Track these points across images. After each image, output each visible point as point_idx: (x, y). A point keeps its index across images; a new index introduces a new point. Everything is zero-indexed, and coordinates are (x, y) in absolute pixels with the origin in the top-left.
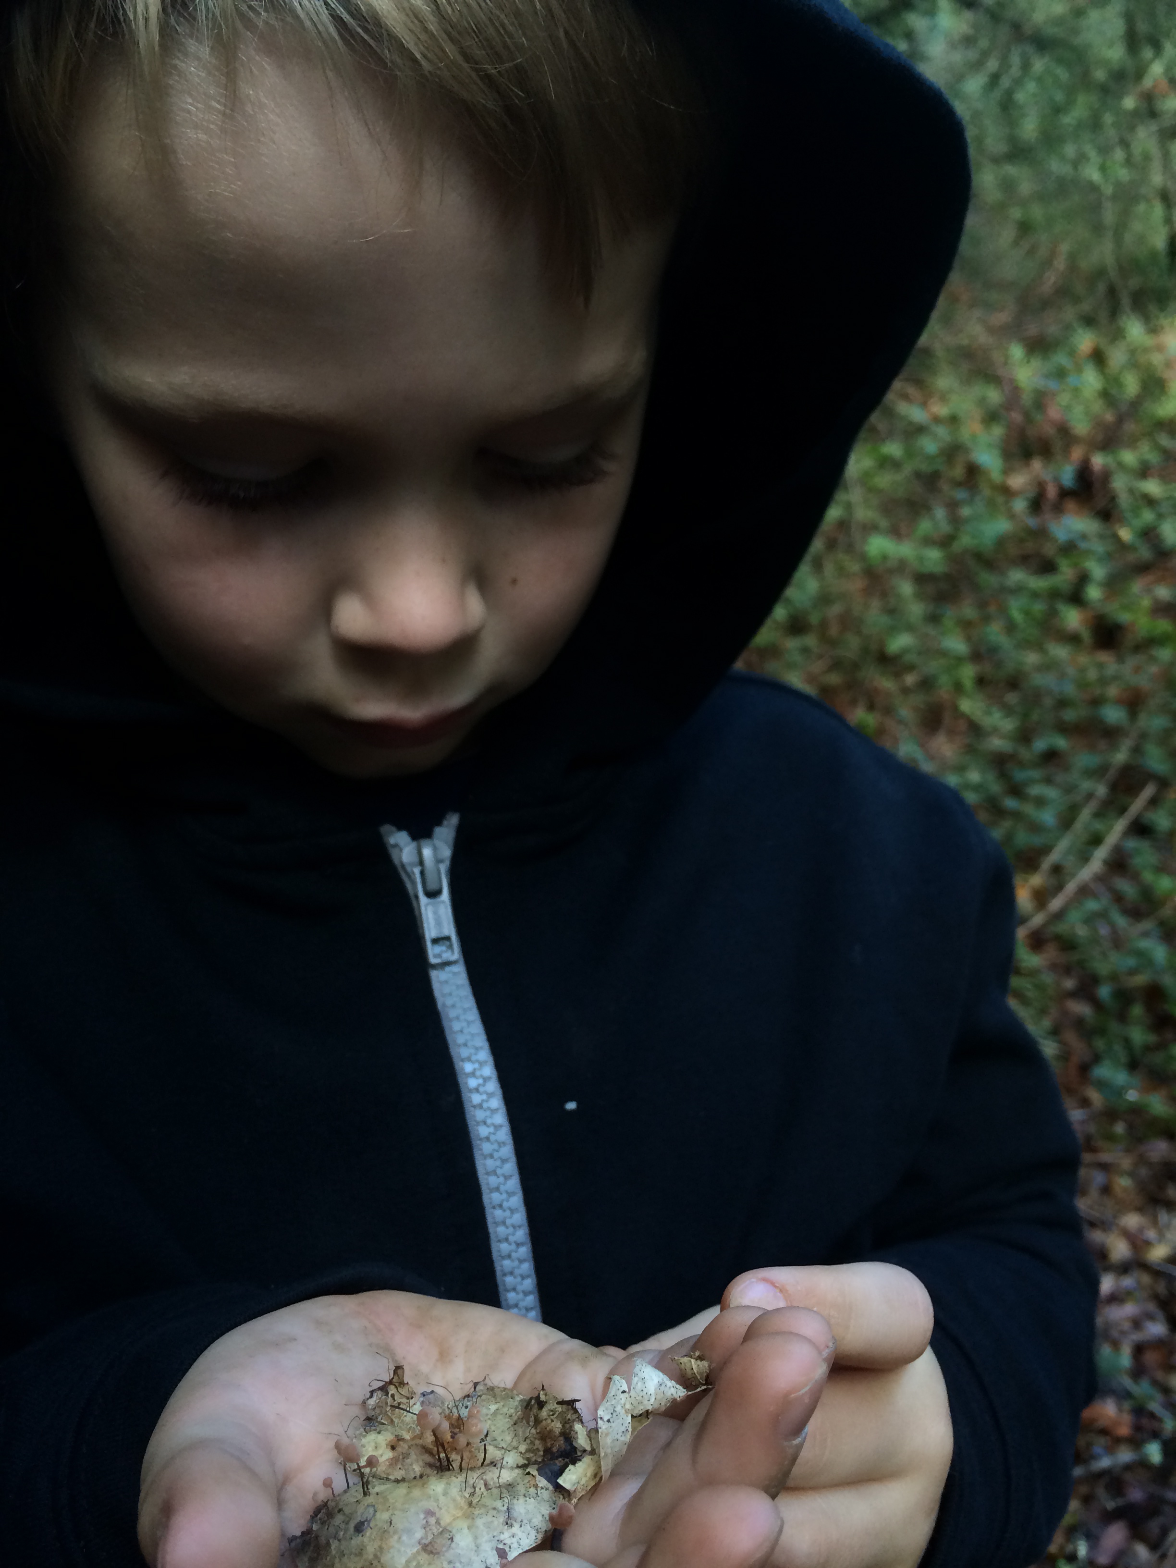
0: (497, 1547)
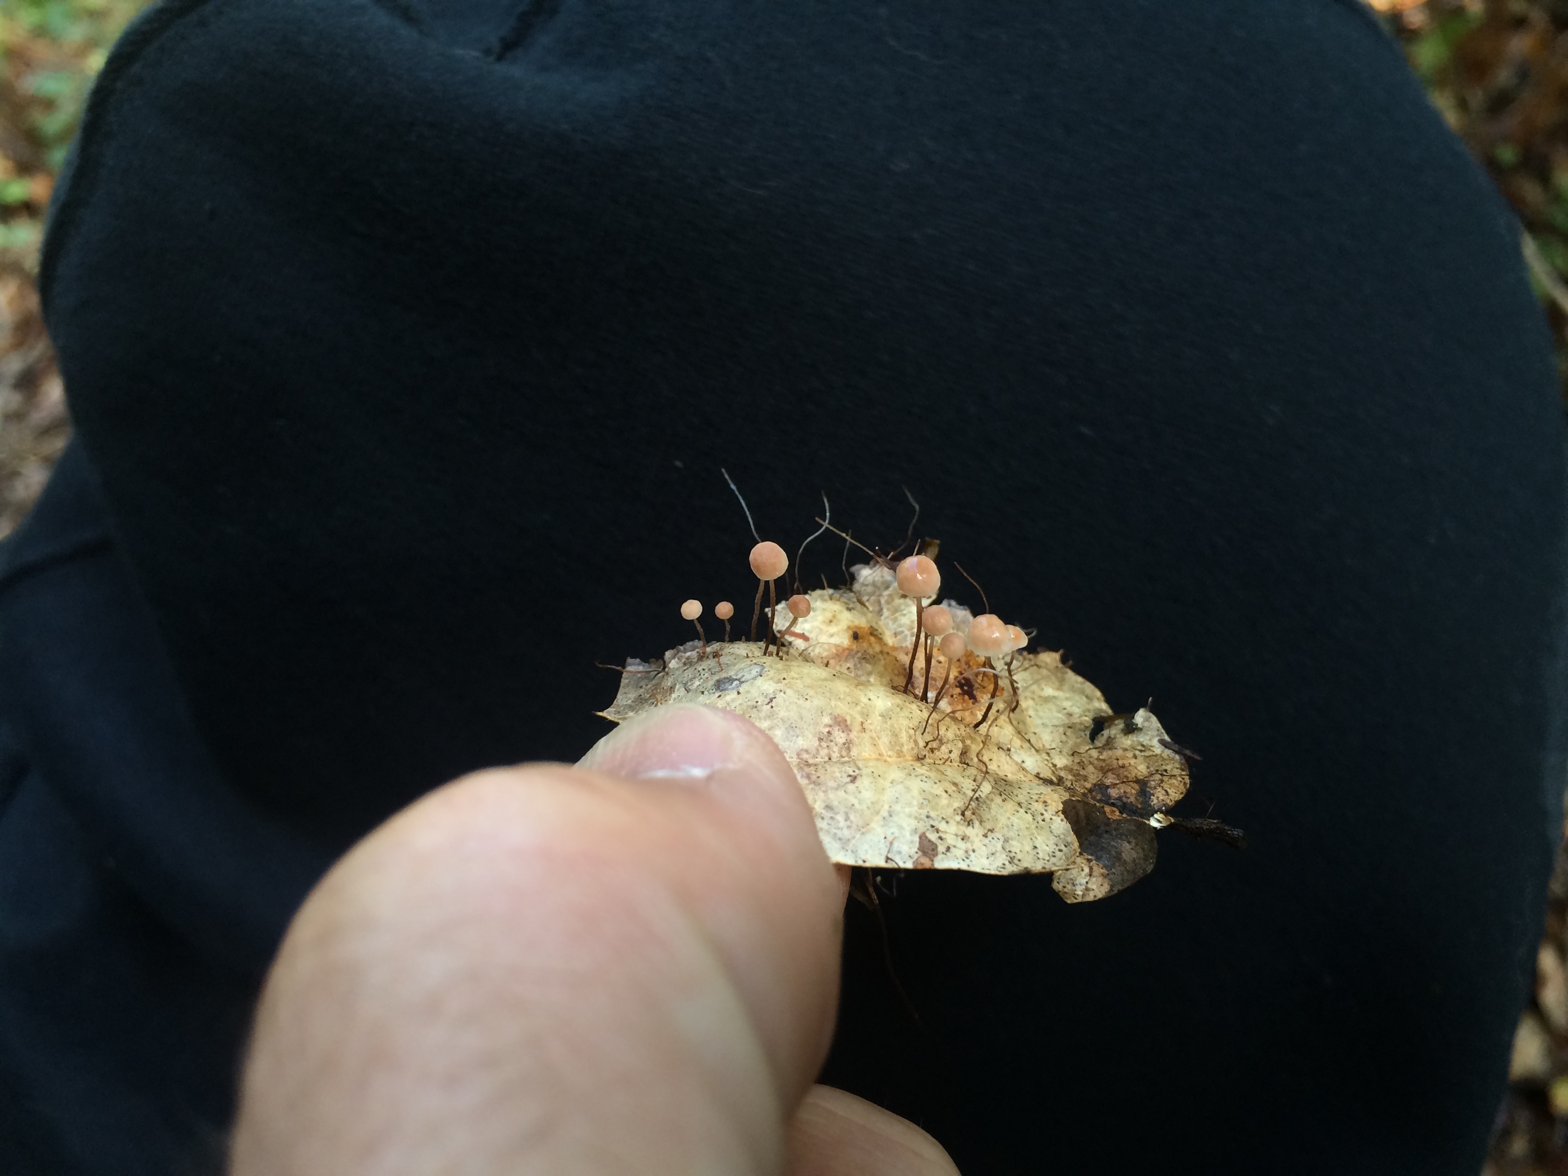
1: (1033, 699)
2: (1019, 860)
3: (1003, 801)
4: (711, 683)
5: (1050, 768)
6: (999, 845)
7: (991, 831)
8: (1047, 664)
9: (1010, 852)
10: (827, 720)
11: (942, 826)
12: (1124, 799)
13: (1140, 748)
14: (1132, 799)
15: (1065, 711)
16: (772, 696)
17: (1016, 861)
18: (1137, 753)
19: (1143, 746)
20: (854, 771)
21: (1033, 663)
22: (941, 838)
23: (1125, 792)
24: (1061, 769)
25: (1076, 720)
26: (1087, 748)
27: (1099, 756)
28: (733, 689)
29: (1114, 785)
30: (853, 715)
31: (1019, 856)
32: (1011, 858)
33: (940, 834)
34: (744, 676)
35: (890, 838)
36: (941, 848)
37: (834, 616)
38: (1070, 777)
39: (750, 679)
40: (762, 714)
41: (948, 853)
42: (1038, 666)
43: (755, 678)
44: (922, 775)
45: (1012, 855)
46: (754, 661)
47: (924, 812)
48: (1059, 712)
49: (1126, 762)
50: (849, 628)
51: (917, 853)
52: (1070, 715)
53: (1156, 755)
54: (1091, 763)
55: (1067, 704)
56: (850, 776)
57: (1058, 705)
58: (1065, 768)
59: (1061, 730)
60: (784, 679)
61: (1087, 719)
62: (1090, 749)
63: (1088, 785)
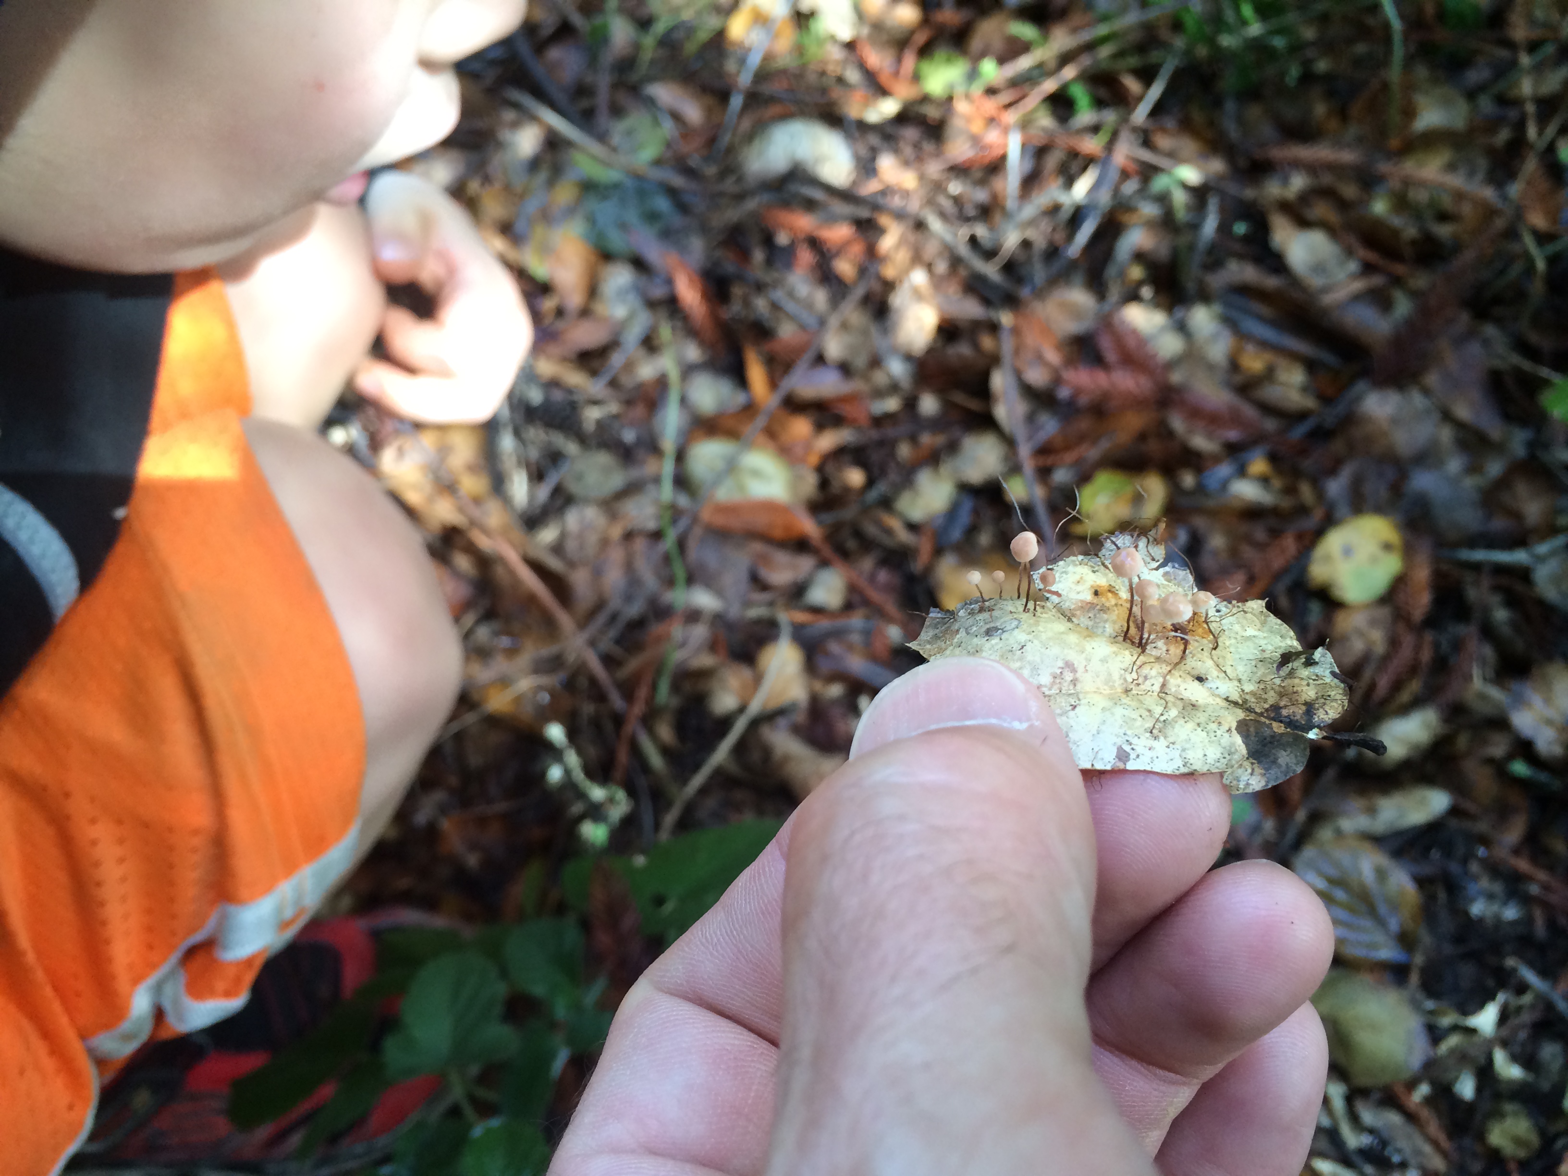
0: (1121, 746)
1: (1236, 638)
2: (1191, 764)
3: (1186, 722)
4: (984, 629)
5: (1239, 693)
6: (1178, 753)
7: (1173, 743)
8: (1253, 609)
9: (1185, 758)
10: (1060, 664)
11: (1134, 741)
12: (1292, 717)
13: (1314, 677)
14: (1298, 717)
15: (1261, 648)
16: (1023, 644)
17: (1188, 765)
18: (1311, 681)
19: (1317, 676)
20: (1075, 702)
21: (1241, 609)
22: (1133, 749)
23: (1293, 712)
24: (1247, 693)
25: (1267, 655)
26: (1273, 677)
27: (1281, 683)
28: (997, 636)
29: (1286, 706)
30: (1078, 661)
31: (1191, 761)
32: (1185, 763)
33: (1132, 746)
34: (1006, 627)
35: (1096, 750)
36: (1133, 755)
37: (1081, 578)
38: (1253, 700)
39: (1010, 630)
40: (1016, 657)
41: (1137, 759)
42: (1245, 612)
43: (1013, 629)
44: (1125, 704)
45: (1186, 761)
46: (1015, 617)
47: (1122, 731)
48: (1255, 649)
49: (1299, 689)
50: (1092, 587)
51: (1114, 759)
52: (1264, 651)
53: (1326, 683)
54: (1272, 689)
55: (1263, 642)
56: (1072, 705)
57: (1255, 643)
58: (1253, 693)
59: (1254, 663)
60: (1033, 632)
61: (1276, 654)
62: (1275, 678)
63: (1266, 706)
